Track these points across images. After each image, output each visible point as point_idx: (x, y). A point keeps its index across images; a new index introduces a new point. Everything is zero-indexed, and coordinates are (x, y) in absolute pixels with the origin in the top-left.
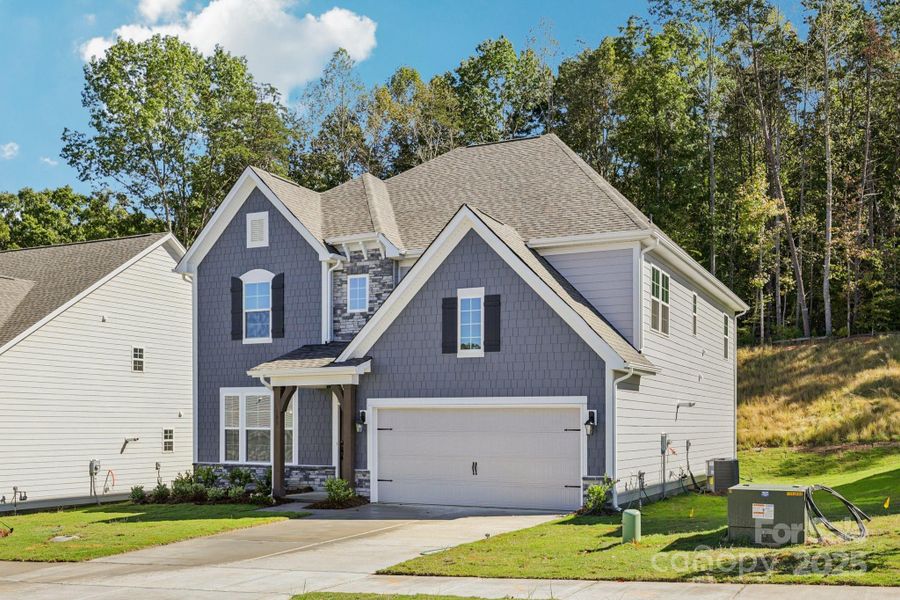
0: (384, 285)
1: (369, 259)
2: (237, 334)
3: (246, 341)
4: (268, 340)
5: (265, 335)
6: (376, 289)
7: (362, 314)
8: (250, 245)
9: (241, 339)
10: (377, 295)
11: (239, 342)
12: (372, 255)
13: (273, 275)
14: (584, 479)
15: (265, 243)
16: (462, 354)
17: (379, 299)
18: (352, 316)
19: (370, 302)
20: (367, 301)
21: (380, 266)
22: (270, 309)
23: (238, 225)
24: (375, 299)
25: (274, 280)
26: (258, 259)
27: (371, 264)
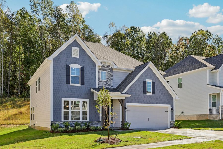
0: (111, 74)
1: (106, 67)
2: (68, 82)
3: (71, 84)
4: (79, 85)
5: (79, 83)
6: (109, 75)
7: (105, 81)
8: (73, 56)
9: (70, 83)
10: (109, 77)
11: (69, 84)
12: (107, 66)
13: (81, 67)
14: (170, 121)
15: (78, 57)
16: (148, 94)
17: (109, 78)
18: (102, 81)
19: (107, 78)
20: (106, 78)
21: (110, 70)
22: (80, 76)
23: (69, 49)
24: (108, 78)
25: (81, 68)
26: (75, 61)
27: (107, 69)
